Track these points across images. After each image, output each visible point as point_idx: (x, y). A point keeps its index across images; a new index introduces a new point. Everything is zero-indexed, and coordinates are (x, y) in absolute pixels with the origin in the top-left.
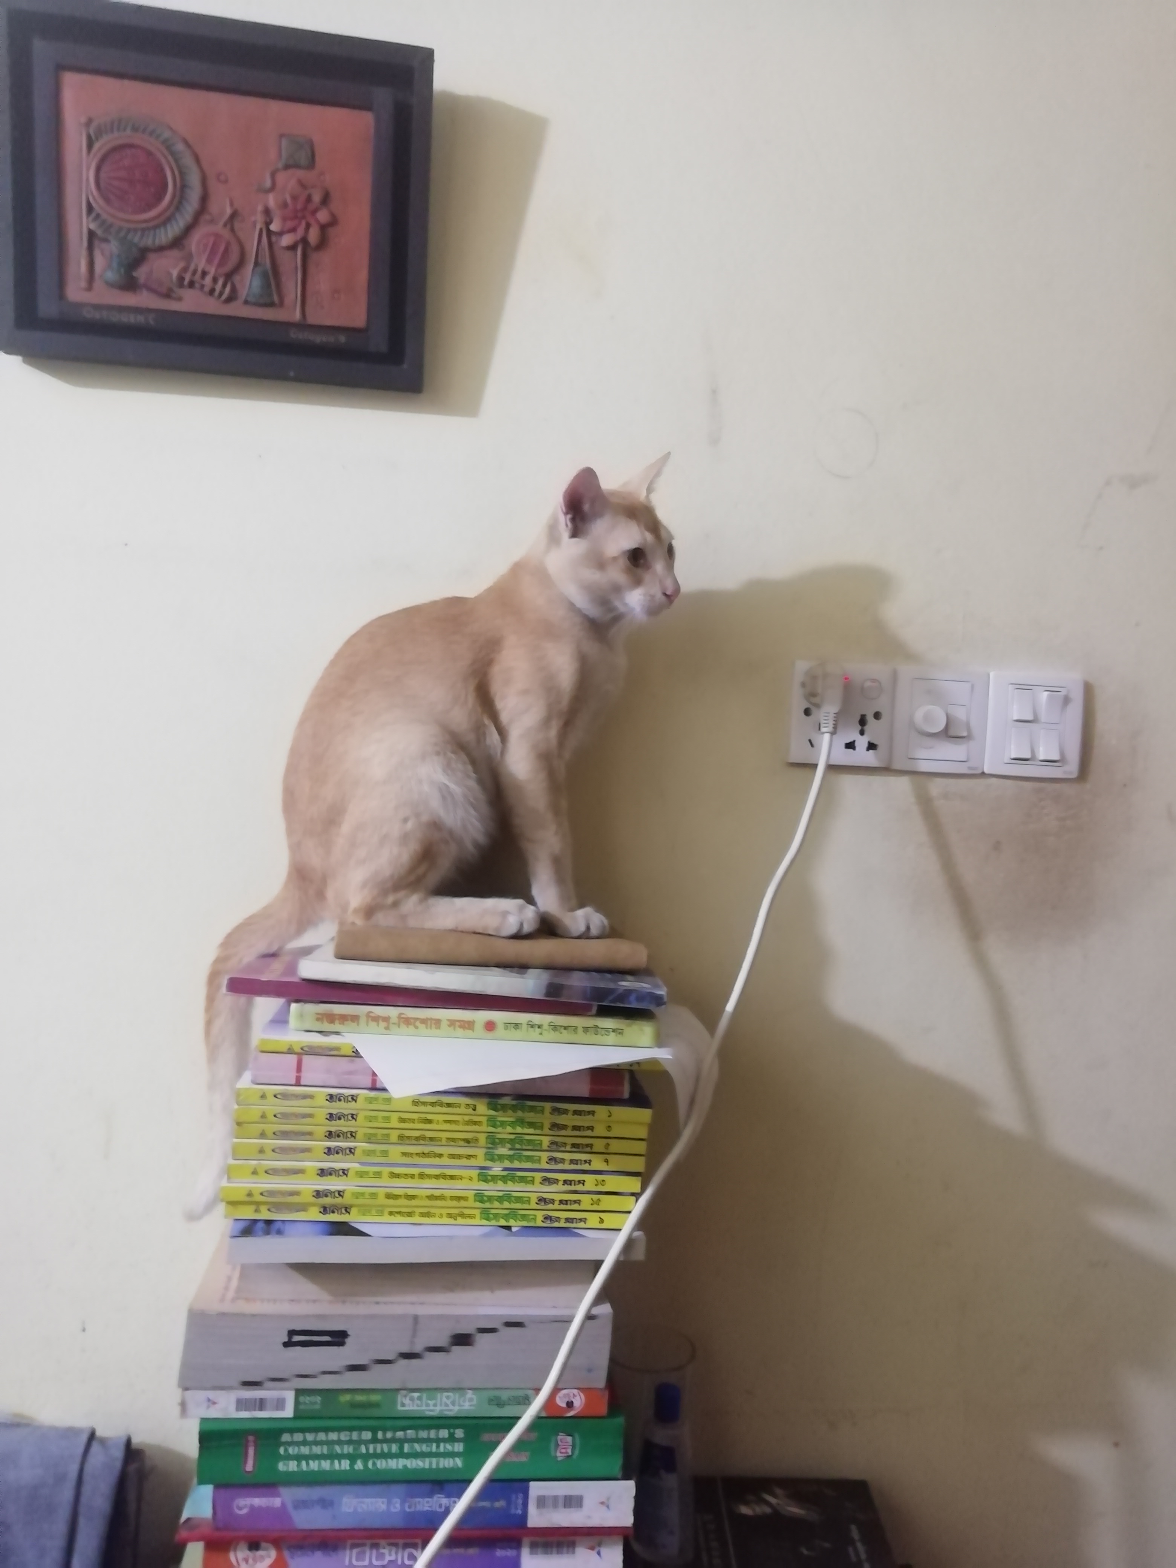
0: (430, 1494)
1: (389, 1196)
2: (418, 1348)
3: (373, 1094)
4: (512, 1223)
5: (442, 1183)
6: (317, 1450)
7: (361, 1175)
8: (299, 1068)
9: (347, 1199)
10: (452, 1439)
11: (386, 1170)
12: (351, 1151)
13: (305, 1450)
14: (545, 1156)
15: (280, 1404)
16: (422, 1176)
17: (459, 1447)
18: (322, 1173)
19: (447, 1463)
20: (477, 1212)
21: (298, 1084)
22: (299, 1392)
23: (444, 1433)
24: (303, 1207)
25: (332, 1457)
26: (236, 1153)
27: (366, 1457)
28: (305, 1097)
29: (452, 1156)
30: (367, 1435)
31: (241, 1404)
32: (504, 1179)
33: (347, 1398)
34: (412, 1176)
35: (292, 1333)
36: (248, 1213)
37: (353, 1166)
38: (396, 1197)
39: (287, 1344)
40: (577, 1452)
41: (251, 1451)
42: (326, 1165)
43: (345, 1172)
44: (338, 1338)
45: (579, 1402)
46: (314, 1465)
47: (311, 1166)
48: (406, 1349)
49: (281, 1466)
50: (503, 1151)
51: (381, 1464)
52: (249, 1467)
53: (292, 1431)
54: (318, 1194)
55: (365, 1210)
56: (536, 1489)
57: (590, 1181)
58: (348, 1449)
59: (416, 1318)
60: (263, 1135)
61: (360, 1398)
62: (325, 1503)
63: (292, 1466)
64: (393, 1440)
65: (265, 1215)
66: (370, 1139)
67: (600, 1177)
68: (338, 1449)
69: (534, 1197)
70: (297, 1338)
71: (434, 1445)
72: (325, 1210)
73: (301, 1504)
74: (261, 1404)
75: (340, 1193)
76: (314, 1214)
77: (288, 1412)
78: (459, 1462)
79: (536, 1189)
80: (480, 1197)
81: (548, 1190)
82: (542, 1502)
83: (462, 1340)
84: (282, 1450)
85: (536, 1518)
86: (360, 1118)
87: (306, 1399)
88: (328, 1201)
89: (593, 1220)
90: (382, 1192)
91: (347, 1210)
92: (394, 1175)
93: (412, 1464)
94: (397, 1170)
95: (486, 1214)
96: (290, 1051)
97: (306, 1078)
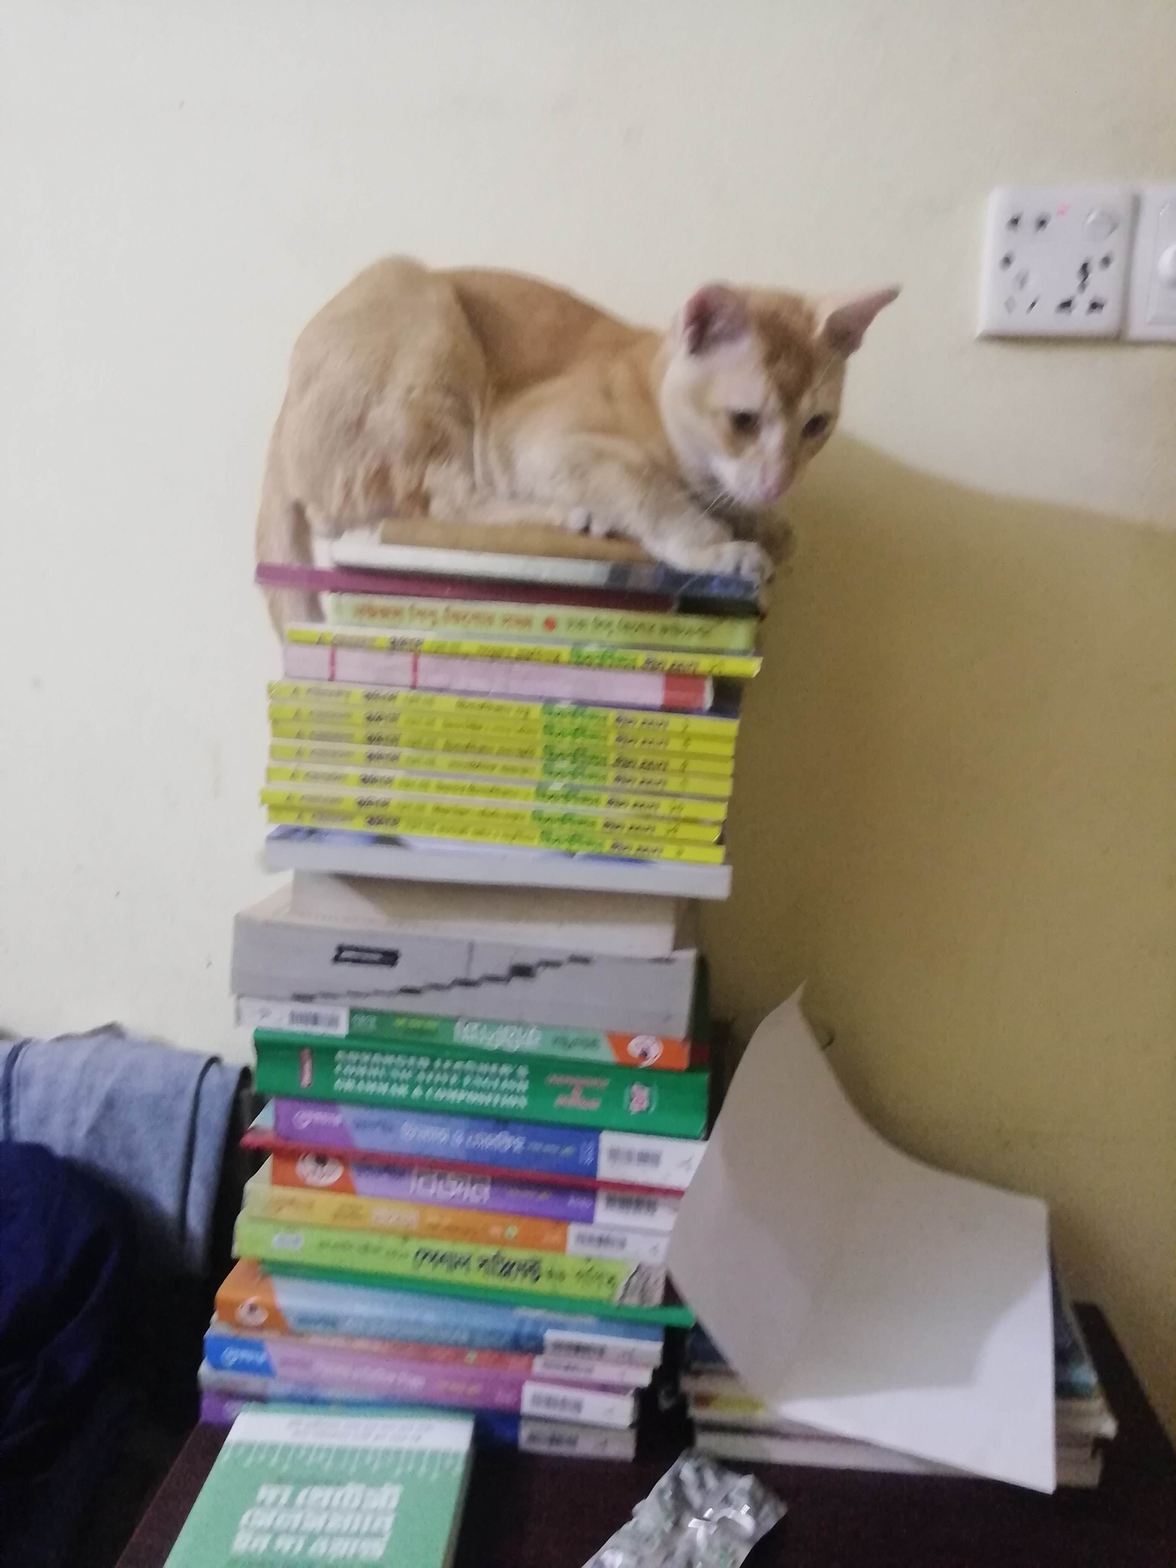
0: (495, 1130)
1: (437, 809)
2: (475, 975)
3: (413, 693)
5: (493, 799)
6: (374, 1072)
7: (407, 785)
8: (333, 662)
9: (392, 810)
10: (513, 1076)
11: (434, 781)
12: (395, 758)
13: (362, 1071)
14: (612, 774)
15: (333, 1022)
16: (472, 789)
17: (523, 1086)
18: (365, 780)
19: (510, 1102)
20: (538, 833)
21: (332, 679)
22: (353, 1012)
23: (506, 1070)
24: (347, 817)
25: (387, 1079)
26: (273, 752)
27: (426, 1086)
28: (339, 693)
29: (505, 769)
30: (424, 1063)
31: (295, 1018)
32: (567, 797)
33: (400, 1023)
34: (463, 789)
35: (341, 949)
36: (291, 820)
37: (398, 775)
38: (446, 811)
39: (337, 959)
40: (654, 1106)
41: (308, 1066)
42: (369, 771)
43: (388, 781)
44: (390, 958)
45: (655, 1052)
46: (371, 1087)
47: (354, 772)
48: (461, 974)
49: (338, 1085)
50: (563, 765)
51: (440, 1095)
52: (306, 1079)
53: (348, 1050)
54: (361, 803)
55: (414, 824)
56: (608, 1140)
57: (665, 806)
58: (406, 1075)
59: (471, 947)
60: (299, 736)
61: (416, 1024)
62: (388, 1128)
63: (349, 1085)
64: (450, 1071)
65: (308, 822)
66: (414, 745)
67: (678, 801)
68: (395, 1074)
70: (345, 955)
71: (497, 1081)
72: (372, 821)
73: (360, 1125)
74: (315, 1020)
75: (385, 804)
76: (359, 825)
77: (342, 1030)
78: (523, 1102)
80: (537, 816)
81: (617, 814)
82: (614, 1154)
83: (522, 971)
84: (338, 1068)
85: (607, 1170)
86: (402, 719)
87: (361, 1020)
88: (372, 810)
89: (669, 851)
90: (430, 806)
91: (396, 822)
92: (440, 787)
93: (473, 1098)
94: (447, 781)
95: (546, 836)
96: (321, 643)
97: (340, 673)
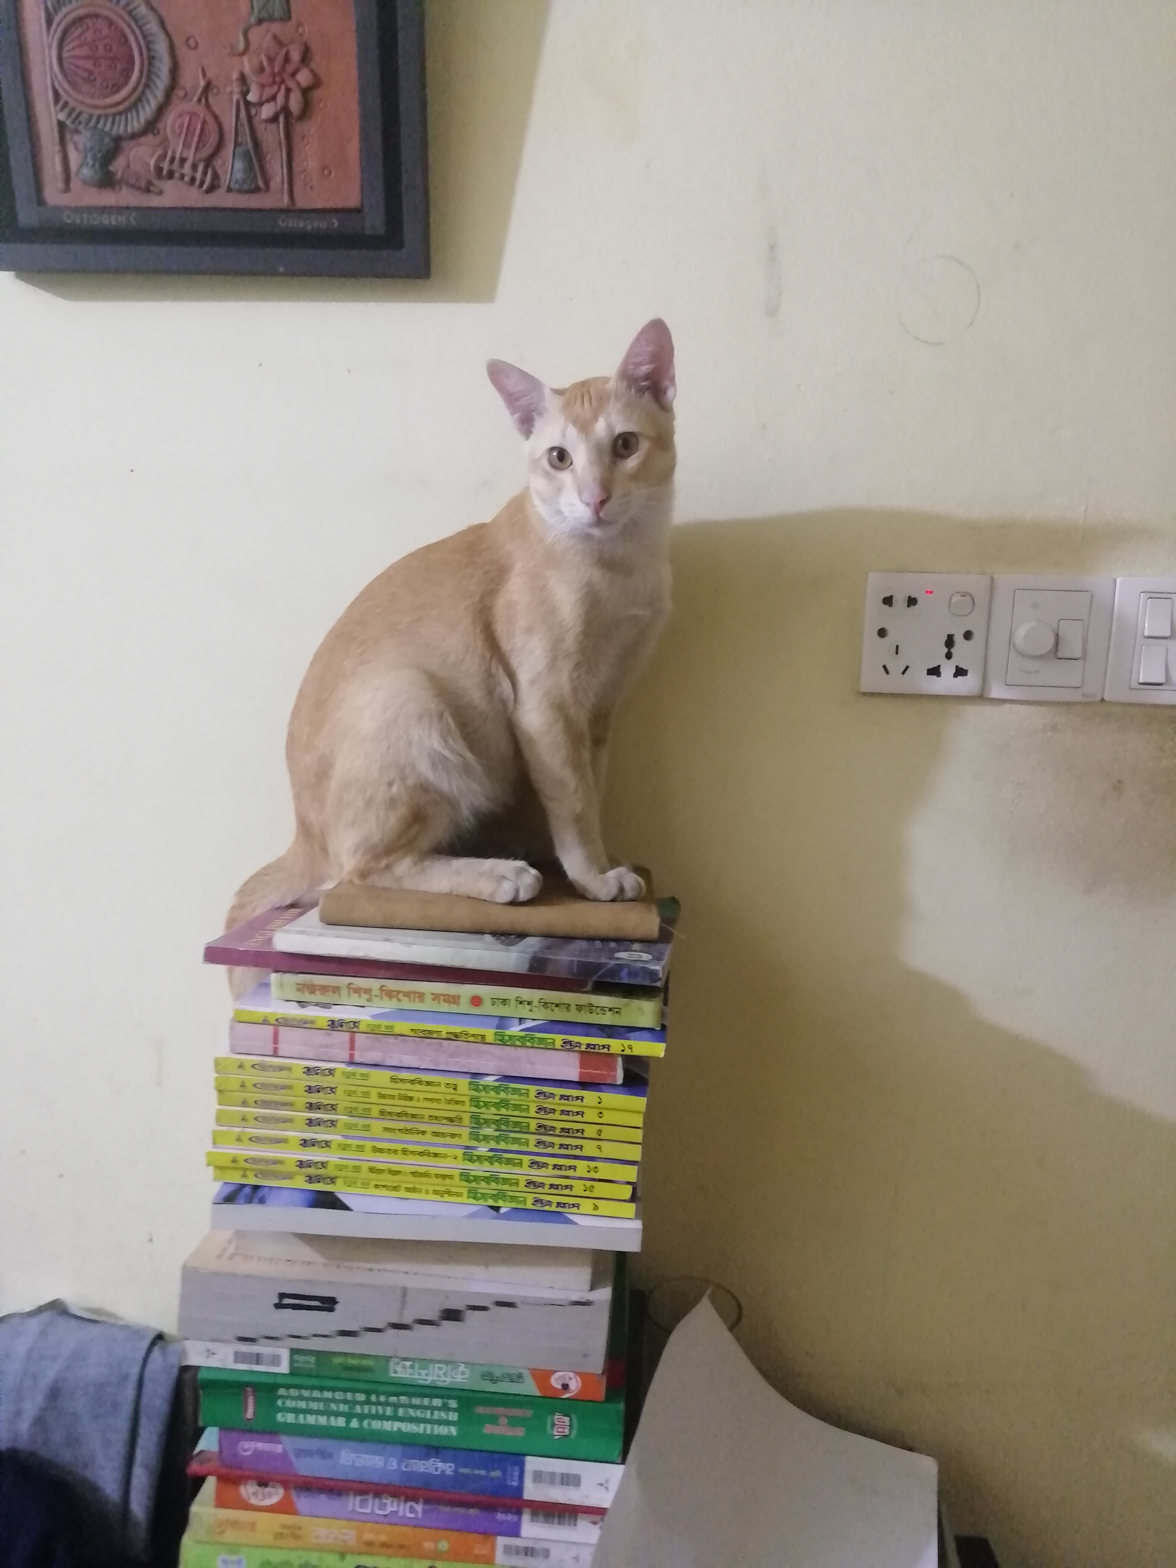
0: (427, 1457)
1: (372, 1170)
2: (407, 1320)
3: (350, 1069)
4: (500, 1203)
5: (425, 1160)
6: (314, 1406)
7: (344, 1147)
8: (276, 1041)
9: (330, 1171)
10: (445, 1408)
11: (369, 1144)
12: (333, 1123)
13: (302, 1405)
14: (533, 1139)
15: (275, 1360)
16: (405, 1152)
17: (453, 1416)
18: (305, 1143)
19: (443, 1430)
20: (465, 1191)
21: (275, 1054)
22: (294, 1352)
23: (437, 1402)
24: (289, 1176)
25: (327, 1413)
26: (220, 1119)
27: (361, 1417)
28: (281, 1068)
29: (436, 1134)
30: (361, 1397)
31: (239, 1357)
32: (491, 1160)
33: (338, 1360)
34: (396, 1152)
35: (282, 1296)
36: (236, 1178)
37: (335, 1138)
38: (380, 1171)
39: (278, 1306)
40: (574, 1432)
41: (251, 1401)
42: (308, 1136)
43: (327, 1144)
44: (328, 1304)
45: (575, 1385)
46: (311, 1419)
47: (294, 1135)
48: (395, 1320)
49: (280, 1417)
50: (489, 1131)
51: (376, 1425)
52: (250, 1414)
53: (288, 1387)
54: (301, 1164)
55: (351, 1183)
56: (532, 1464)
57: (582, 1167)
58: (343, 1408)
59: (405, 1291)
60: (244, 1104)
61: (352, 1362)
62: (324, 1455)
63: (290, 1418)
64: (387, 1404)
65: (252, 1180)
66: (350, 1112)
67: (592, 1164)
68: (333, 1406)
69: (523, 1181)
70: (287, 1301)
71: (429, 1412)
72: (310, 1179)
73: (300, 1453)
74: (258, 1359)
75: (324, 1165)
76: (300, 1182)
77: (284, 1368)
78: (453, 1431)
79: (524, 1172)
80: (465, 1177)
81: (536, 1174)
82: (538, 1476)
83: (452, 1315)
84: (279, 1403)
85: (532, 1491)
86: (339, 1091)
87: (301, 1358)
88: (312, 1171)
89: (586, 1206)
90: (365, 1166)
91: (333, 1180)
92: (376, 1150)
93: (406, 1427)
94: (380, 1145)
95: (473, 1194)
96: (265, 1022)
97: (283, 1049)
